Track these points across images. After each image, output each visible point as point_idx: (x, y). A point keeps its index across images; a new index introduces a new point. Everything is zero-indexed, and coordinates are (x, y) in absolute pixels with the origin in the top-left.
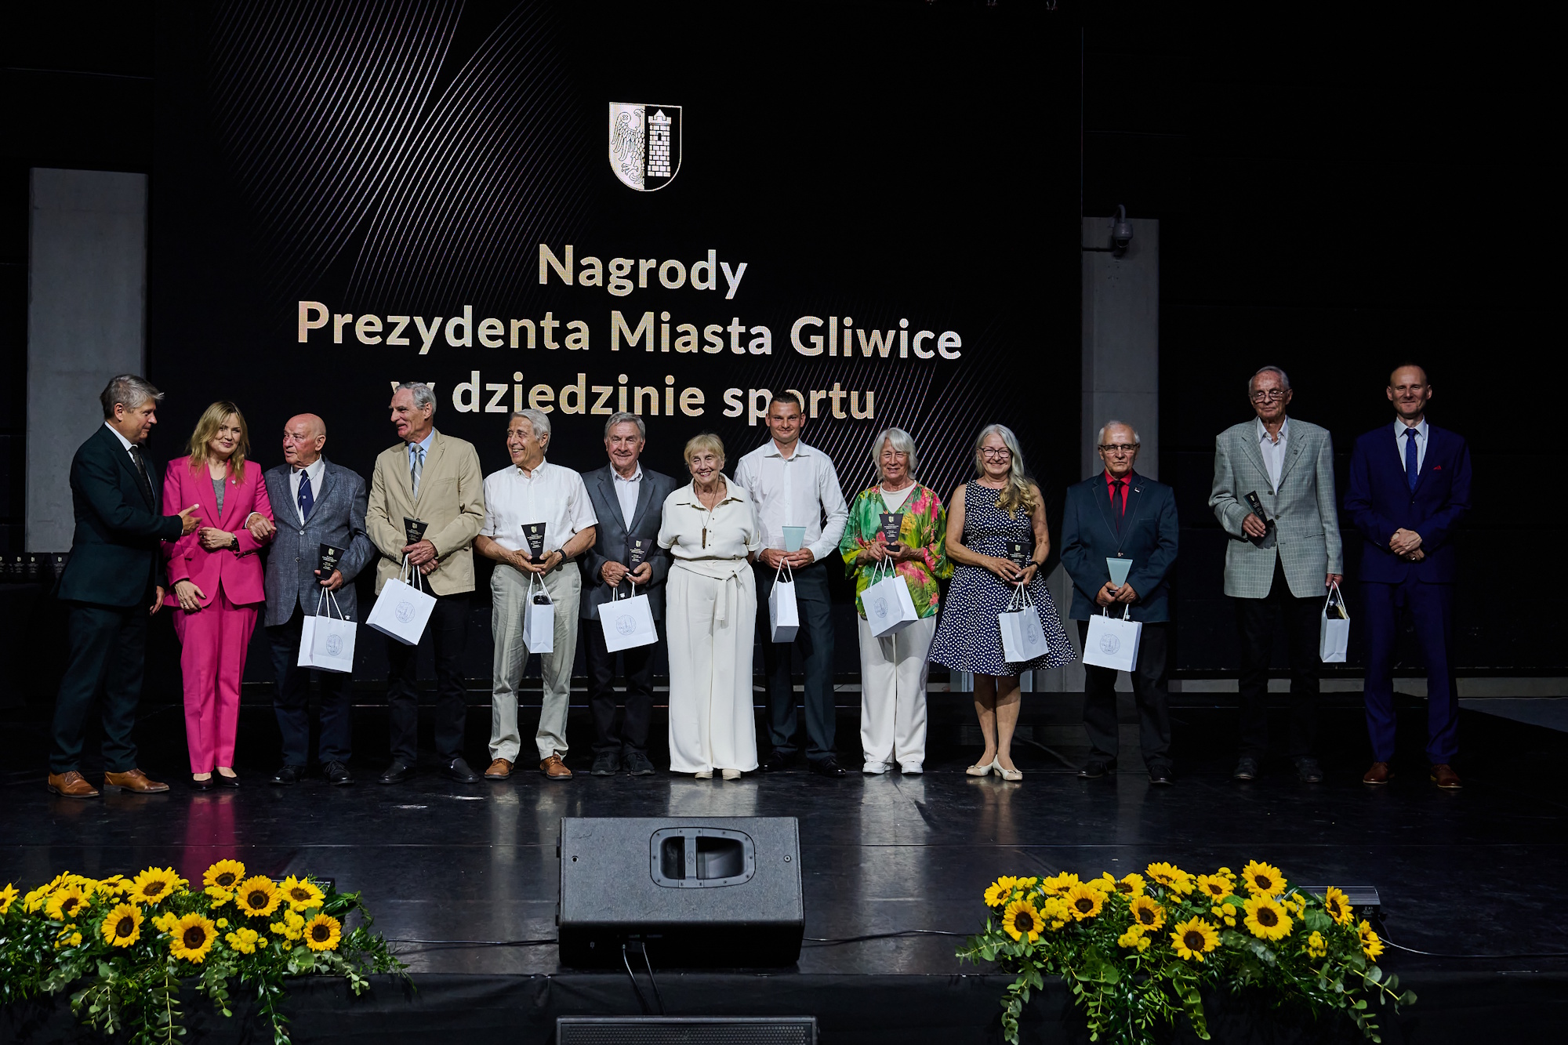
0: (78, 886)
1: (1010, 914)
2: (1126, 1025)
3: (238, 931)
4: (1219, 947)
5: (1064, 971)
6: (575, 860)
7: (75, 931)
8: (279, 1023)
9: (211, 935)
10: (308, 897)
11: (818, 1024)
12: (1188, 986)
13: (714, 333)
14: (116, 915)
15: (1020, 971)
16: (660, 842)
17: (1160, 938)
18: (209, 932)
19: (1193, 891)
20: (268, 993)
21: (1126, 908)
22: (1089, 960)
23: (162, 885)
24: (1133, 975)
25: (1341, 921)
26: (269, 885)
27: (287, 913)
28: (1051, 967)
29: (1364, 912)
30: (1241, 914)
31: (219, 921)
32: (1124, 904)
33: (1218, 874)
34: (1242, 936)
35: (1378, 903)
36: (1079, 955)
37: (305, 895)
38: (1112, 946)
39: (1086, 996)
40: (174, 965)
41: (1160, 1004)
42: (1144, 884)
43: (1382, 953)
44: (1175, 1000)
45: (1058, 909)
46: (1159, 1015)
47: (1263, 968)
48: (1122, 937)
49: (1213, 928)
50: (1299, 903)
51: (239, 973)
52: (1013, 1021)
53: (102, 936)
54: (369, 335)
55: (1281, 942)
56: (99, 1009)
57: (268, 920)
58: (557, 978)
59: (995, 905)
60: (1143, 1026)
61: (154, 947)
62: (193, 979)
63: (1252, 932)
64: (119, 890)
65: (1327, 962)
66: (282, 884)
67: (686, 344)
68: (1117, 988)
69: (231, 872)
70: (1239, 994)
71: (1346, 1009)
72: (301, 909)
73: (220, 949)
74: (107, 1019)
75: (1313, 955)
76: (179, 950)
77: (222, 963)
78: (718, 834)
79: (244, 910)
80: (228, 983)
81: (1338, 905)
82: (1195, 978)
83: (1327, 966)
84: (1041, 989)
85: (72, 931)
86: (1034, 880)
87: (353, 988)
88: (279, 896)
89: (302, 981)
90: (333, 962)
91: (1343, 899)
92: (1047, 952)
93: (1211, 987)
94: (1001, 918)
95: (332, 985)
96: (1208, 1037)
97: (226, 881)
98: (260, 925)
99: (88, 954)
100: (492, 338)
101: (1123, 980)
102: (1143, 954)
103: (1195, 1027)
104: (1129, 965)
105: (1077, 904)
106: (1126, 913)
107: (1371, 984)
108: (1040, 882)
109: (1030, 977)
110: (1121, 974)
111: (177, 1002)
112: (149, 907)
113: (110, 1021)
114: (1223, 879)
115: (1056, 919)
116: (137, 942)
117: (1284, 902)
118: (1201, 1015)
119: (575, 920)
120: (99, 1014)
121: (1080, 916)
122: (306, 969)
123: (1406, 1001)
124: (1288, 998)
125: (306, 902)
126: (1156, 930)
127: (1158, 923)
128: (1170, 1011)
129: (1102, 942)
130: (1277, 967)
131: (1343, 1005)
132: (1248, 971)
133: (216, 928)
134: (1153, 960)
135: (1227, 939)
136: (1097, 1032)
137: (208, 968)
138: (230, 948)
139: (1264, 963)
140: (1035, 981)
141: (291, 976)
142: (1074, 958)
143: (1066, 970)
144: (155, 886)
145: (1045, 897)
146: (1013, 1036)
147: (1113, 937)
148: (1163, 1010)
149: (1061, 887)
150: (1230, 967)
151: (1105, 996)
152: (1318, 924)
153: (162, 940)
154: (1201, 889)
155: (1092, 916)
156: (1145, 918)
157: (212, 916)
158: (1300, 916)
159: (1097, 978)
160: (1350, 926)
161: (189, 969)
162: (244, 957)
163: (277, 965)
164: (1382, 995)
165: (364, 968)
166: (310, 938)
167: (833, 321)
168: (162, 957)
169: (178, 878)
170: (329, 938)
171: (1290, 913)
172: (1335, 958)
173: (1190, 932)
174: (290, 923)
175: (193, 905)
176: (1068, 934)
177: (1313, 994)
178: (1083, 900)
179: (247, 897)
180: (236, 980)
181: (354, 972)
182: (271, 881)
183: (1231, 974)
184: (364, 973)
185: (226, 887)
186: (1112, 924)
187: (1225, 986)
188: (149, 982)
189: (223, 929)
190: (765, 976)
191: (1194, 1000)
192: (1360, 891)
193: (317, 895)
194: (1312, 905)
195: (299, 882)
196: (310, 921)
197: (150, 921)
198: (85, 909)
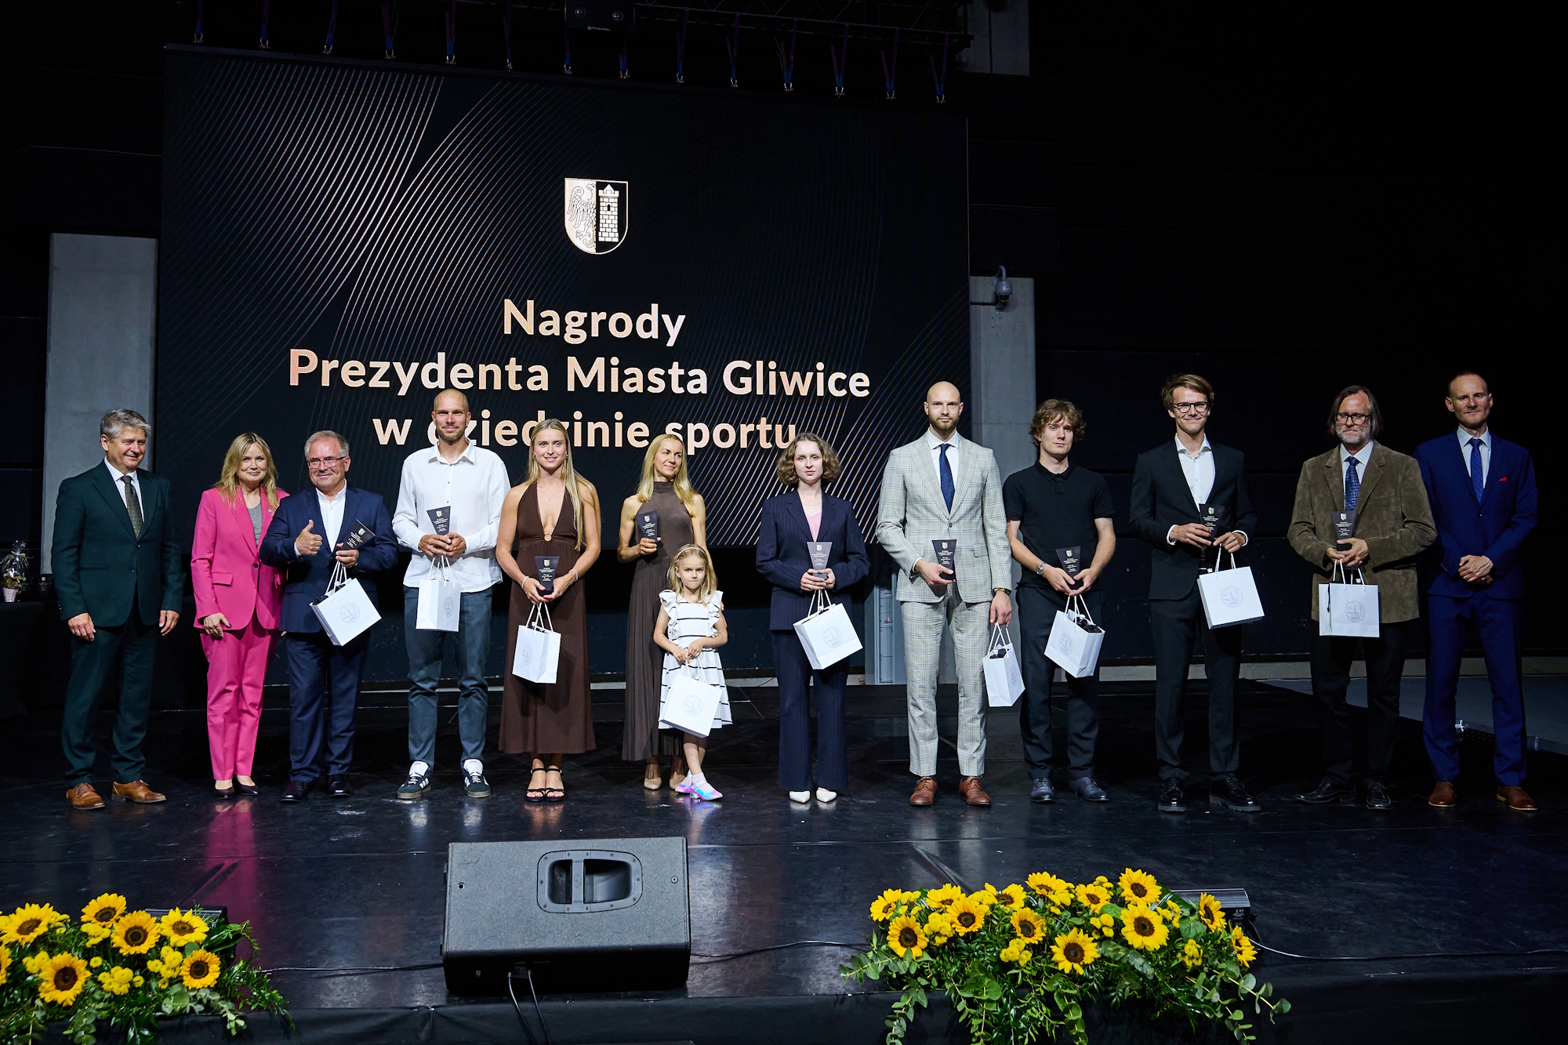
1: (894, 930)
2: (1009, 1043)
3: (113, 970)
4: (1099, 959)
5: (948, 986)
6: (461, 887)
9: (83, 975)
12: (1069, 1000)
13: (657, 375)
15: (904, 988)
16: (548, 866)
17: (1041, 950)
18: (80, 973)
19: (1072, 900)
20: (138, 1036)
21: (1007, 921)
22: (972, 977)
23: (38, 922)
24: (1015, 990)
25: (1215, 928)
26: (148, 921)
27: (165, 951)
28: (935, 983)
29: (1235, 914)
30: (1118, 925)
31: (93, 960)
32: (1006, 917)
33: (1095, 883)
34: (1119, 947)
35: (1248, 905)
36: (962, 970)
37: (188, 928)
38: (994, 960)
39: (969, 1013)
40: (42, 1009)
41: (1041, 1019)
42: (1024, 895)
43: (1255, 958)
44: (1057, 1014)
45: (940, 924)
46: (1042, 1030)
47: (1141, 979)
48: (1004, 951)
49: (1092, 939)
50: (1175, 911)
51: (112, 1014)
52: (898, 1042)
54: (354, 378)
55: (1156, 952)
57: (146, 957)
58: (439, 1010)
59: (880, 920)
60: (1027, 1042)
61: (23, 988)
62: (61, 1023)
63: (1130, 943)
65: (1202, 970)
66: (164, 918)
67: (633, 385)
68: (1000, 1003)
69: (113, 906)
71: (1223, 1019)
72: (181, 943)
73: (92, 989)
75: (1189, 964)
76: (50, 993)
77: (93, 1005)
78: (606, 856)
79: (119, 948)
80: (97, 1027)
81: (1211, 911)
82: (1075, 991)
83: (1203, 976)
84: (925, 1006)
86: (918, 894)
87: (228, 1027)
88: (159, 931)
89: (177, 1021)
90: (209, 1001)
91: (1215, 904)
92: (931, 968)
93: (1091, 1000)
94: (885, 933)
95: (209, 1024)
97: (105, 917)
98: (137, 963)
100: (462, 380)
101: (1005, 995)
102: (1025, 968)
104: (1011, 980)
105: (959, 918)
106: (1007, 926)
107: (1246, 992)
108: (924, 895)
109: (914, 994)
110: (1003, 989)
112: (21, 947)
114: (1100, 887)
117: (1159, 909)
118: (1083, 1031)
119: (459, 949)
121: (962, 931)
122: (181, 1010)
123: (1280, 1009)
124: (1167, 1007)
125: (188, 937)
126: (1037, 943)
127: (1038, 936)
128: (1052, 1025)
129: (984, 956)
131: (1219, 1015)
132: (1127, 983)
133: (88, 967)
134: (1034, 973)
135: (1106, 950)
137: (79, 1010)
138: (102, 989)
139: (1140, 974)
140: (919, 998)
141: (165, 1017)
142: (957, 973)
143: (950, 986)
144: (31, 924)
145: (929, 911)
147: (995, 951)
148: (1045, 1024)
149: (945, 899)
150: (1109, 979)
151: (988, 1012)
152: (1193, 932)
153: (32, 982)
154: (1080, 899)
155: (974, 931)
156: (1025, 930)
157: (86, 955)
158: (1176, 924)
159: (979, 993)
160: (1224, 933)
161: (58, 1013)
162: (116, 999)
163: (150, 1005)
164: (1257, 1004)
165: (241, 1006)
166: (187, 975)
167: (760, 364)
168: (30, 1001)
169: (56, 914)
170: (207, 974)
171: (1166, 922)
172: (1210, 966)
173: (1069, 944)
174: (167, 960)
175: (68, 943)
176: (951, 949)
177: (1190, 1005)
178: (965, 914)
179: (124, 934)
180: (105, 1024)
181: (231, 1011)
182: (152, 916)
183: (1110, 986)
184: (241, 1011)
185: (104, 923)
186: (994, 937)
187: (1104, 997)
188: (13, 1028)
189: (96, 968)
190: (652, 1001)
191: (1075, 1015)
192: (1230, 894)
193: (200, 927)
194: (1187, 912)
195: (183, 914)
196: (189, 957)
197: (21, 962)
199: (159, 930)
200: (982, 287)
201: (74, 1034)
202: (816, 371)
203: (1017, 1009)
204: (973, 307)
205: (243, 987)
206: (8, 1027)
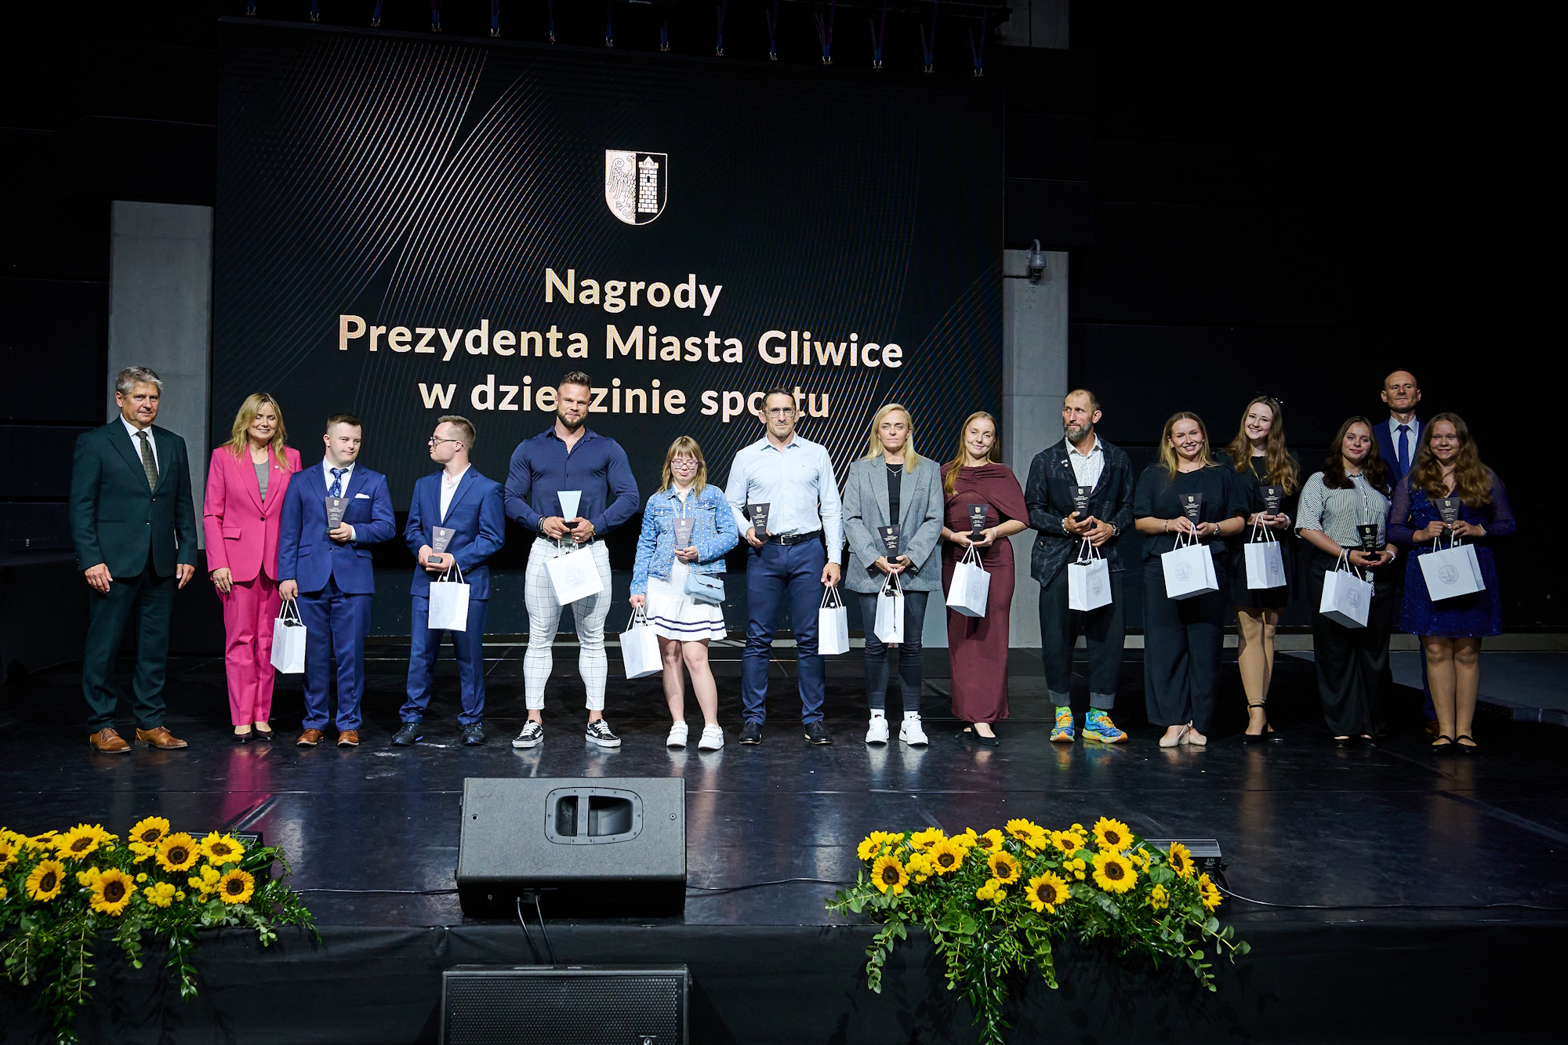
0: (9, 841)
1: (878, 868)
2: (981, 974)
3: (157, 885)
4: (1070, 900)
5: (927, 921)
6: (475, 818)
8: (188, 973)
9: (130, 889)
10: (229, 851)
11: (690, 976)
12: (1040, 937)
14: (40, 870)
15: (886, 922)
16: (555, 801)
17: (1015, 890)
18: (127, 887)
19: (1048, 846)
20: (179, 944)
21: (984, 863)
22: (949, 913)
23: (89, 841)
24: (989, 926)
25: (1183, 875)
26: (189, 841)
27: (204, 869)
28: (915, 918)
29: (1204, 863)
30: (1090, 869)
31: (139, 876)
32: (984, 859)
33: (1070, 830)
34: (1090, 889)
35: (1218, 855)
36: (941, 906)
37: (226, 849)
38: (971, 898)
39: (945, 946)
40: (93, 919)
41: (1014, 953)
42: (1002, 839)
43: (1220, 903)
44: (1028, 950)
45: (921, 864)
46: (1013, 963)
47: (1109, 919)
48: (980, 890)
49: (1065, 881)
50: (1146, 859)
51: (157, 924)
52: (877, 970)
53: (25, 890)
55: (1124, 895)
56: (15, 961)
57: (187, 874)
58: (453, 929)
59: (866, 859)
60: (999, 974)
61: (76, 899)
62: (110, 931)
63: (1100, 886)
64: (50, 846)
65: (1168, 913)
66: (203, 840)
68: (974, 937)
69: (157, 828)
70: (1087, 944)
71: (1186, 958)
72: (220, 863)
73: (138, 902)
74: (22, 971)
75: (1156, 907)
76: (100, 904)
77: (139, 916)
78: (610, 794)
79: (163, 865)
80: (141, 935)
81: (1181, 859)
82: (1046, 929)
83: (1168, 918)
84: (904, 939)
86: (901, 836)
87: (261, 939)
88: (199, 851)
89: (215, 932)
90: (243, 915)
91: (1185, 853)
92: (911, 904)
93: (1061, 937)
94: (870, 871)
95: (244, 936)
96: (1055, 986)
97: (150, 837)
98: (179, 879)
99: (12, 908)
101: (980, 931)
102: (999, 906)
103: (1044, 976)
104: (986, 917)
105: (939, 859)
106: (985, 867)
107: (1209, 935)
108: (908, 837)
109: (894, 928)
110: (978, 925)
111: (90, 955)
112: (74, 862)
113: (26, 972)
114: (1076, 835)
116: (58, 897)
117: (1130, 856)
118: (1051, 965)
119: (470, 875)
120: (15, 965)
121: (941, 870)
122: (218, 922)
123: (1241, 950)
124: (1133, 946)
125: (225, 857)
126: (1012, 883)
127: (1014, 877)
128: (1024, 959)
129: (961, 894)
130: (1122, 918)
131: (1182, 955)
132: (1095, 922)
133: (135, 882)
134: (1008, 912)
135: (1077, 892)
136: (954, 980)
137: (127, 920)
138: (147, 902)
139: (1109, 915)
140: (899, 931)
141: (203, 929)
142: (936, 909)
143: (929, 920)
144: (83, 842)
145: (911, 852)
146: (876, 985)
147: (972, 889)
148: (1017, 958)
149: (928, 841)
150: (1079, 918)
151: (962, 945)
152: (1162, 879)
153: (84, 893)
154: (1054, 844)
155: (952, 870)
156: (1001, 872)
157: (133, 872)
158: (1146, 869)
159: (956, 928)
160: (1191, 878)
161: (107, 922)
162: (160, 911)
163: (191, 917)
164: (1218, 945)
165: (273, 920)
166: (224, 892)
168: (82, 911)
169: (106, 834)
170: (242, 891)
171: (1136, 867)
172: (1177, 910)
173: (1043, 885)
174: (206, 877)
175: (117, 860)
176: (930, 887)
177: (1154, 944)
178: (945, 855)
179: (167, 853)
180: (150, 933)
181: (263, 924)
182: (192, 838)
183: (1080, 925)
184: (273, 925)
185: (149, 843)
186: (971, 877)
187: (1074, 935)
188: (67, 934)
189: (142, 883)
190: (649, 927)
191: (1045, 950)
192: (1202, 844)
193: (237, 849)
194: (1157, 861)
195: (221, 837)
196: (226, 875)
197: (74, 875)
198: (13, 865)
200: (1016, 261)
201: (121, 942)
203: (990, 944)
205: (274, 904)
206: (62, 933)
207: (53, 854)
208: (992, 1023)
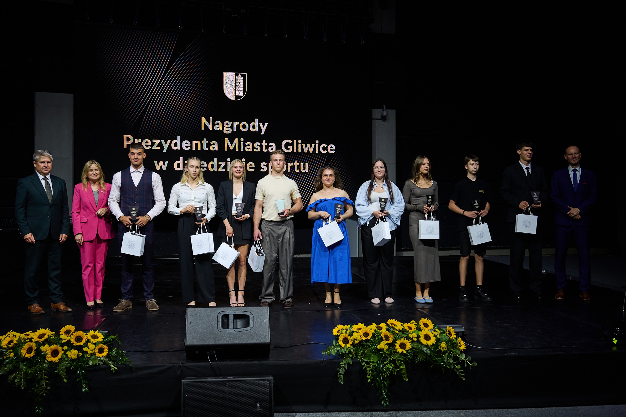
0: (14, 336)
1: (341, 338)
2: (380, 376)
3: (71, 351)
4: (411, 348)
5: (359, 357)
6: (191, 323)
7: (12, 352)
8: (84, 383)
9: (61, 352)
11: (274, 379)
12: (401, 362)
13: (257, 145)
14: (26, 346)
15: (344, 358)
16: (221, 316)
17: (391, 345)
19: (403, 329)
20: (81, 373)
21: (380, 335)
22: (367, 354)
23: (44, 335)
24: (382, 358)
25: (452, 338)
27: (89, 344)
28: (355, 356)
29: (459, 334)
30: (418, 337)
31: (64, 347)
32: (379, 334)
33: (411, 323)
34: (419, 344)
35: (464, 331)
36: (364, 352)
37: (97, 337)
38: (375, 348)
39: (366, 366)
40: (47, 363)
41: (391, 368)
42: (386, 327)
43: (465, 348)
44: (396, 367)
45: (357, 336)
46: (391, 372)
47: (426, 355)
48: (379, 345)
49: (409, 341)
50: (438, 332)
51: (71, 365)
52: (342, 376)
53: (21, 354)
54: (147, 146)
55: (431, 346)
56: (18, 380)
57: (82, 346)
58: (184, 364)
59: (336, 335)
60: (386, 376)
61: (40, 357)
62: (54, 368)
63: (422, 343)
64: (29, 337)
65: (447, 352)
66: (88, 333)
67: (249, 149)
68: (377, 363)
69: (70, 329)
70: (418, 364)
71: (454, 368)
72: (95, 342)
73: (64, 357)
74: (21, 384)
75: (442, 350)
77: (65, 362)
78: (241, 313)
79: (73, 343)
80: (66, 370)
81: (451, 333)
82: (403, 359)
83: (447, 354)
84: (351, 364)
85: (10, 352)
86: (349, 326)
87: (112, 370)
89: (94, 368)
90: (105, 361)
91: (452, 330)
92: (353, 351)
93: (408, 362)
94: (338, 339)
95: (105, 369)
96: (407, 380)
97: (68, 333)
98: (79, 348)
99: (16, 360)
100: (186, 147)
101: (379, 360)
102: (386, 351)
103: (403, 376)
104: (381, 355)
105: (363, 334)
106: (380, 337)
107: (462, 360)
108: (351, 327)
109: (347, 360)
110: (378, 358)
111: (47, 377)
112: (39, 343)
113: (23, 384)
114: (413, 324)
115: (356, 340)
116: (33, 356)
117: (433, 332)
118: (405, 372)
119: (190, 344)
120: (19, 382)
121: (364, 339)
122: (95, 364)
123: (473, 365)
124: (434, 365)
125: (97, 340)
126: (390, 343)
127: (391, 340)
128: (395, 370)
129: (372, 347)
130: (430, 354)
131: (452, 367)
132: (421, 356)
133: (63, 350)
134: (389, 353)
135: (414, 345)
136: (370, 378)
137: (60, 364)
138: (68, 357)
139: (425, 353)
140: (349, 361)
141: (90, 366)
142: (362, 353)
143: (360, 357)
144: (42, 335)
145: (353, 332)
146: (341, 381)
147: (375, 345)
148: (392, 370)
149: (359, 328)
150: (415, 354)
151: (373, 366)
152: (444, 339)
153: (43, 354)
154: (405, 328)
155: (368, 338)
156: (386, 339)
157: (62, 346)
158: (438, 337)
159: (370, 359)
160: (455, 339)
161: (53, 365)
162: (73, 360)
163: (85, 362)
164: (465, 364)
165: (116, 363)
166: (97, 353)
167: (295, 141)
168: (43, 361)
169: (51, 332)
170: (104, 352)
171: (435, 336)
172: (450, 351)
173: (401, 343)
174: (90, 347)
175: (55, 342)
176: (360, 345)
177: (442, 364)
178: (365, 333)
179: (75, 338)
180: (69, 368)
181: (112, 364)
182: (84, 333)
183: (415, 357)
184: (116, 364)
185: (67, 335)
186: (375, 341)
187: (413, 361)
188: (38, 370)
189: (65, 350)
190: (257, 362)
191: (403, 367)
192: (459, 327)
193: (101, 337)
194: (442, 333)
195: (95, 332)
196: (97, 346)
197: (39, 348)
198: (15, 344)
199: (87, 337)
200: (377, 113)
201: (59, 372)
202: (315, 144)
203: (383, 365)
204: (373, 120)
205: (116, 357)
206: (36, 369)
207: (31, 340)
208: (384, 394)
